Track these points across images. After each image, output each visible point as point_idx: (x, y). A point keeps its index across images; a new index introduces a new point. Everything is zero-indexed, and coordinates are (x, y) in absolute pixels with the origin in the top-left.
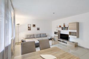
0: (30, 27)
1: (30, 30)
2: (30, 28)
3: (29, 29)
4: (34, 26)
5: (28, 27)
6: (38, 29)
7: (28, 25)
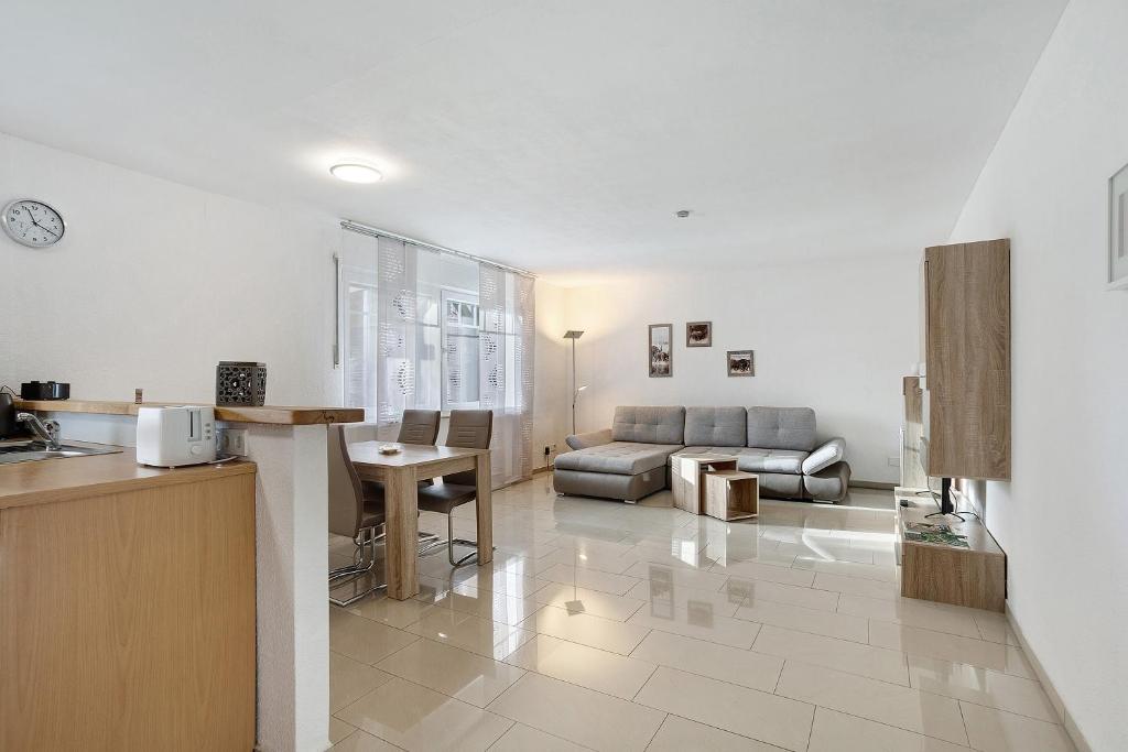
0: (666, 349)
1: (667, 372)
2: (666, 357)
3: (660, 363)
4: (699, 332)
5: (653, 352)
6: (741, 364)
7: (650, 327)
